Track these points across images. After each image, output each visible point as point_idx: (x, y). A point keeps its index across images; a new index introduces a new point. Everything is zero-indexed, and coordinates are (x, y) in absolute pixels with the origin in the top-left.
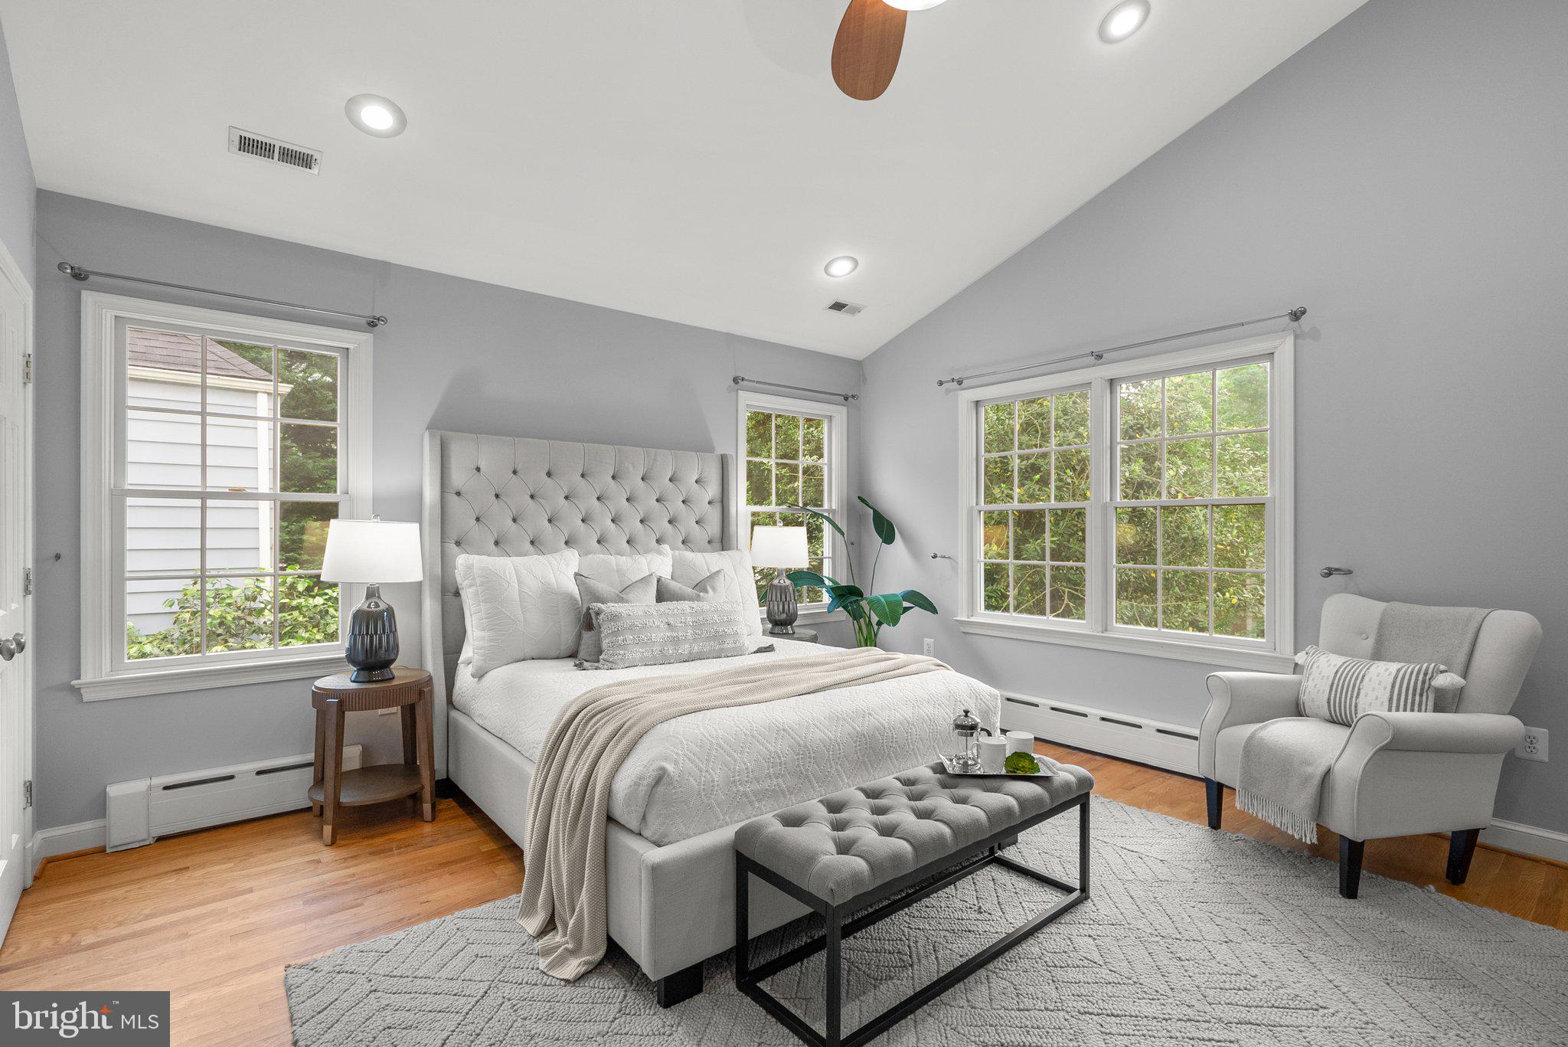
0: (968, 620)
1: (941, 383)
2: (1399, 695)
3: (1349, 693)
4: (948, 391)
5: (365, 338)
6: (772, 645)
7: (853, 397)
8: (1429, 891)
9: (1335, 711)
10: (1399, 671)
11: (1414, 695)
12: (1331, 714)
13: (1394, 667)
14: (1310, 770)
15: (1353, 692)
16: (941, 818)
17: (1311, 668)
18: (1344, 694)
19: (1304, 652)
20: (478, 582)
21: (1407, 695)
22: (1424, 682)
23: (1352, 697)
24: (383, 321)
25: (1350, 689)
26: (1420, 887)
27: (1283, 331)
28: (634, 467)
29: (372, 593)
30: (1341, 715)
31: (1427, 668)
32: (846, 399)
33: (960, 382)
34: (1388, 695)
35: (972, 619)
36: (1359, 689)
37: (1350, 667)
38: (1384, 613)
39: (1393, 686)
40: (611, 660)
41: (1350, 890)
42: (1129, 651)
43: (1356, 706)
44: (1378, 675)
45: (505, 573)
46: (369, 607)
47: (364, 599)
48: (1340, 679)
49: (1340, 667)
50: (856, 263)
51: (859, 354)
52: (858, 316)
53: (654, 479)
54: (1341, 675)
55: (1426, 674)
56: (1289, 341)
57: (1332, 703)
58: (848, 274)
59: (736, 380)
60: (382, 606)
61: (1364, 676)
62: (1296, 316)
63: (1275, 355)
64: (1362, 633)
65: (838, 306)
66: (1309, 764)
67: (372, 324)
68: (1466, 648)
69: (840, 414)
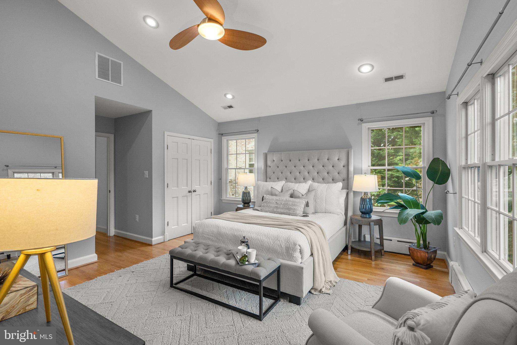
7: (436, 111)
29: (246, 188)
33: (458, 94)
50: (373, 67)
59: (359, 120)
60: (248, 191)
65: (389, 79)
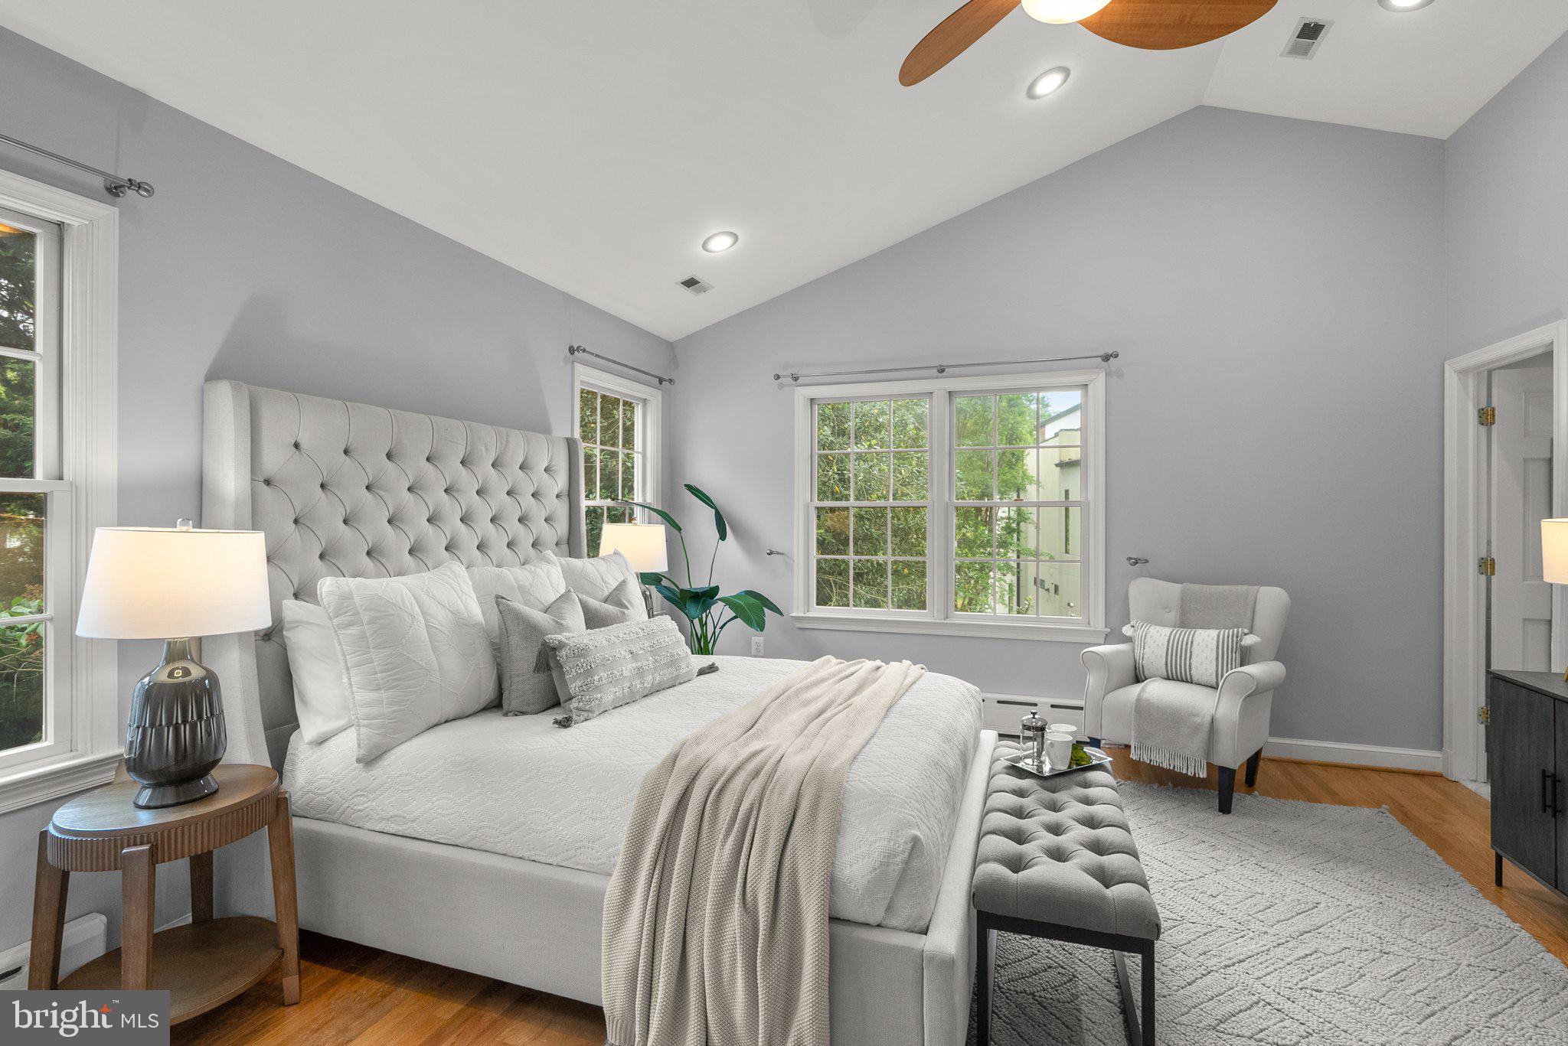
0: (805, 615)
1: (778, 377)
2: (1223, 654)
3: (1183, 655)
4: (781, 387)
5: (104, 212)
6: (714, 664)
7: (671, 381)
8: (1256, 796)
9: (1172, 671)
10: (1218, 636)
11: (1232, 652)
12: (1168, 673)
13: (1214, 633)
14: (1198, 720)
15: (1186, 654)
16: (1106, 824)
17: (1145, 638)
18: (1178, 657)
19: (1129, 625)
20: (365, 618)
21: (1228, 653)
22: (1237, 643)
23: (1186, 659)
24: (146, 190)
25: (1184, 652)
26: (1249, 795)
27: (1097, 368)
28: (486, 449)
29: (176, 652)
30: (1176, 673)
31: (1238, 633)
32: (661, 381)
33: (796, 379)
34: (1215, 655)
35: (808, 615)
36: (1191, 652)
37: (1178, 635)
38: (1183, 591)
39: (1218, 648)
40: (587, 708)
41: (1225, 808)
42: (981, 635)
43: (1190, 666)
44: (1204, 640)
45: (403, 601)
46: (171, 675)
47: (162, 662)
48: (1173, 645)
49: (1170, 636)
50: (736, 238)
51: (672, 334)
52: (702, 295)
53: (505, 466)
54: (1174, 641)
55: (1237, 637)
56: (1102, 376)
57: (1169, 665)
58: (727, 249)
59: (572, 350)
60: (196, 672)
61: (1192, 642)
62: (1106, 358)
63: (1090, 387)
64: (1166, 608)
65: (690, 283)
66: (1196, 715)
67: (114, 190)
68: (1249, 616)
69: (655, 397)
